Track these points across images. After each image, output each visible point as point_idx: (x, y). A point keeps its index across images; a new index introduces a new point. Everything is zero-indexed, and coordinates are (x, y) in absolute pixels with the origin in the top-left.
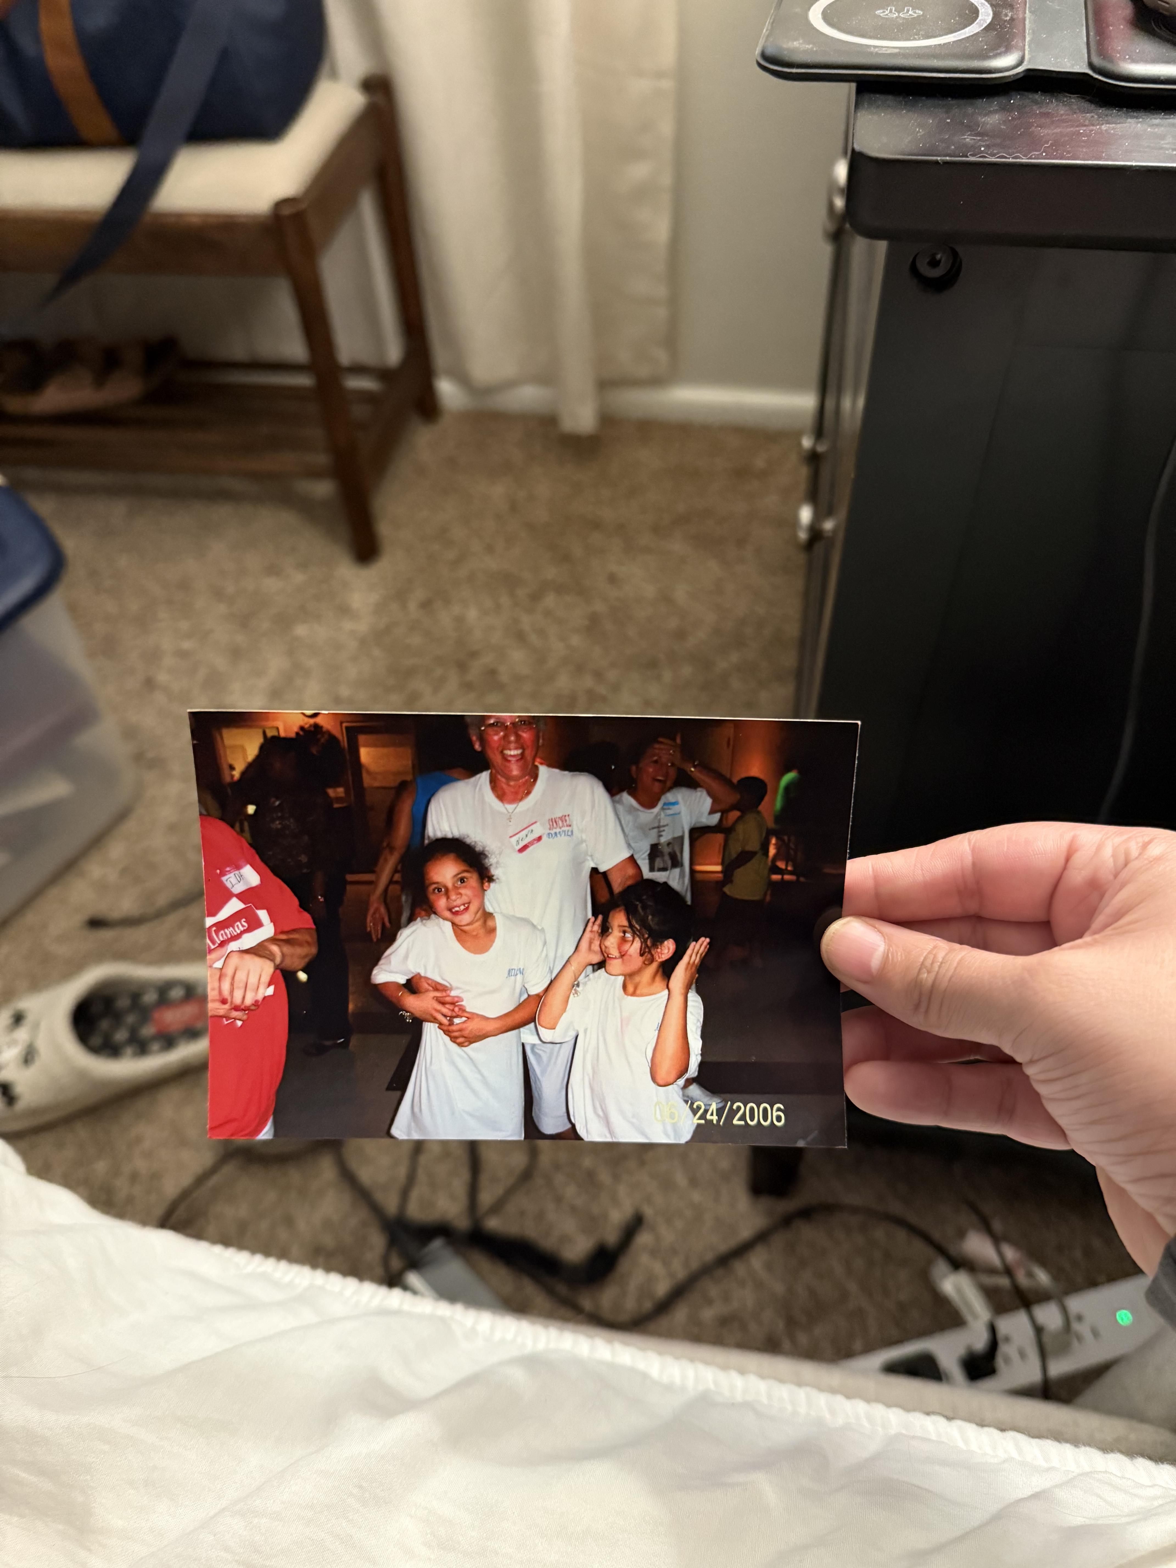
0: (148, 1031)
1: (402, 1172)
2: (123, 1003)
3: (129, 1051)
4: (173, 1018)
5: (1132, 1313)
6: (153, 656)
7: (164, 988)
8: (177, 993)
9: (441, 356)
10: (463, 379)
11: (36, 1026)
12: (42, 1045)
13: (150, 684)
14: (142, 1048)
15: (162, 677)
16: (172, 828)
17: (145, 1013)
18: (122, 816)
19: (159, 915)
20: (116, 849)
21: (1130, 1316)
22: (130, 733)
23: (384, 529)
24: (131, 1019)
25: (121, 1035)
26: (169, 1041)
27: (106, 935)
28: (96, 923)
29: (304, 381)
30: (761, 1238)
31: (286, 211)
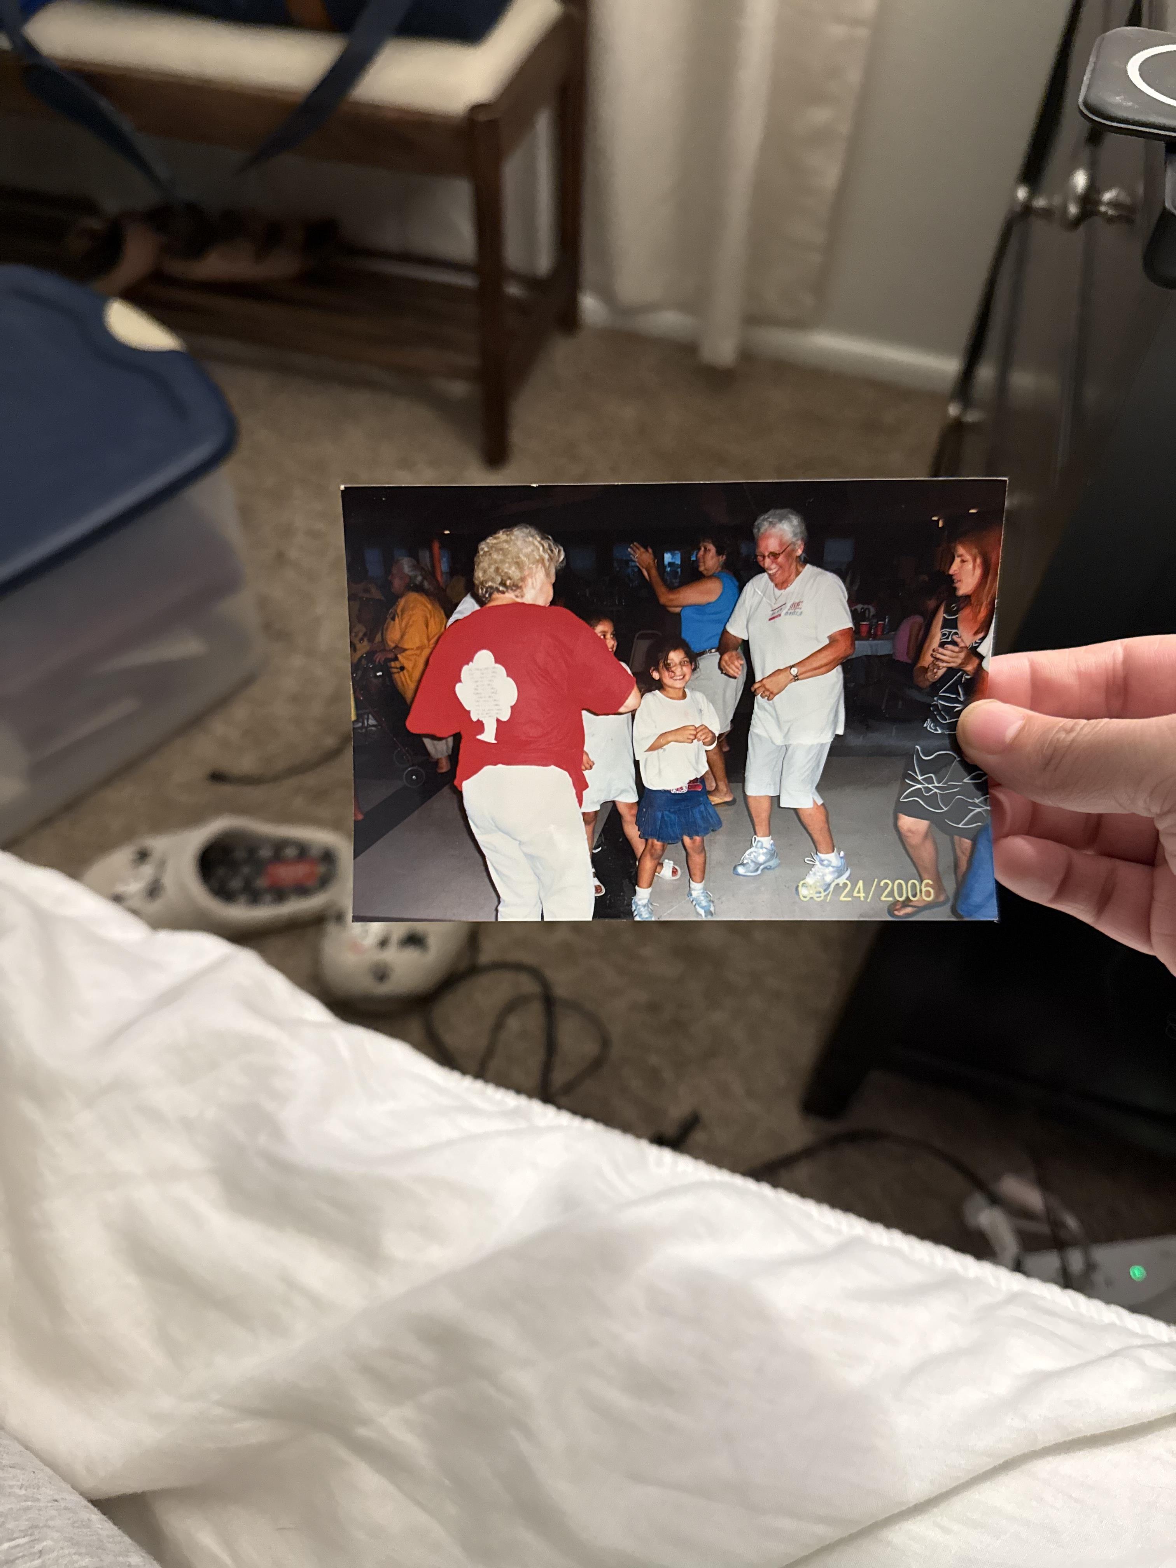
0: (261, 883)
1: (482, 1043)
2: (240, 854)
3: (243, 899)
4: (287, 873)
5: (1146, 1269)
6: (287, 532)
7: (280, 845)
8: (291, 852)
9: (589, 270)
10: (607, 295)
11: (162, 865)
12: (168, 881)
13: (281, 557)
14: (254, 897)
15: (293, 554)
16: (295, 699)
17: (259, 866)
18: (248, 681)
19: (276, 778)
20: (240, 712)
21: (1143, 1271)
22: (263, 603)
23: (517, 436)
24: (246, 870)
25: (236, 884)
26: (280, 895)
27: (226, 790)
28: (217, 777)
29: (468, 281)
30: (807, 1153)
31: (482, 117)
